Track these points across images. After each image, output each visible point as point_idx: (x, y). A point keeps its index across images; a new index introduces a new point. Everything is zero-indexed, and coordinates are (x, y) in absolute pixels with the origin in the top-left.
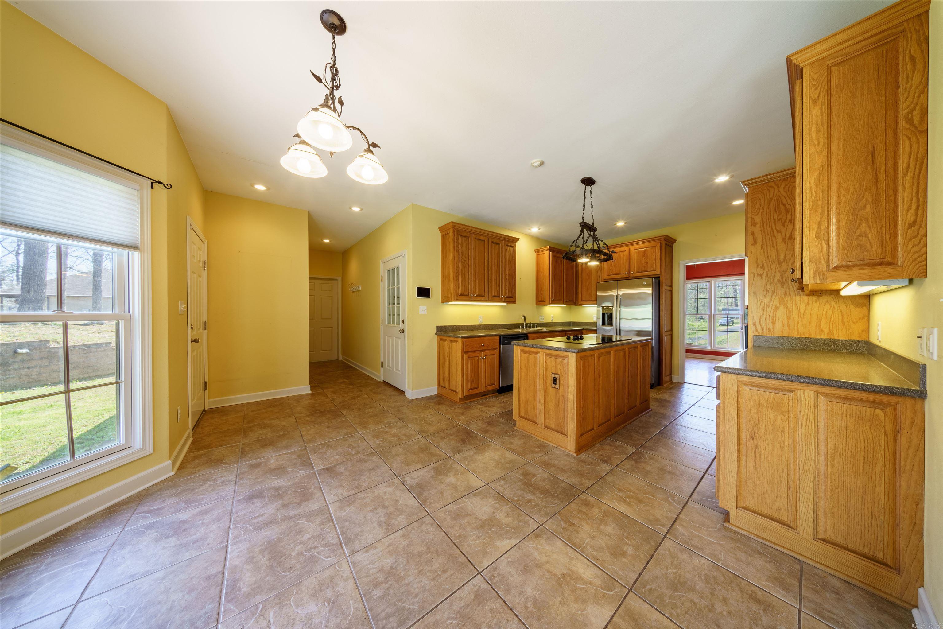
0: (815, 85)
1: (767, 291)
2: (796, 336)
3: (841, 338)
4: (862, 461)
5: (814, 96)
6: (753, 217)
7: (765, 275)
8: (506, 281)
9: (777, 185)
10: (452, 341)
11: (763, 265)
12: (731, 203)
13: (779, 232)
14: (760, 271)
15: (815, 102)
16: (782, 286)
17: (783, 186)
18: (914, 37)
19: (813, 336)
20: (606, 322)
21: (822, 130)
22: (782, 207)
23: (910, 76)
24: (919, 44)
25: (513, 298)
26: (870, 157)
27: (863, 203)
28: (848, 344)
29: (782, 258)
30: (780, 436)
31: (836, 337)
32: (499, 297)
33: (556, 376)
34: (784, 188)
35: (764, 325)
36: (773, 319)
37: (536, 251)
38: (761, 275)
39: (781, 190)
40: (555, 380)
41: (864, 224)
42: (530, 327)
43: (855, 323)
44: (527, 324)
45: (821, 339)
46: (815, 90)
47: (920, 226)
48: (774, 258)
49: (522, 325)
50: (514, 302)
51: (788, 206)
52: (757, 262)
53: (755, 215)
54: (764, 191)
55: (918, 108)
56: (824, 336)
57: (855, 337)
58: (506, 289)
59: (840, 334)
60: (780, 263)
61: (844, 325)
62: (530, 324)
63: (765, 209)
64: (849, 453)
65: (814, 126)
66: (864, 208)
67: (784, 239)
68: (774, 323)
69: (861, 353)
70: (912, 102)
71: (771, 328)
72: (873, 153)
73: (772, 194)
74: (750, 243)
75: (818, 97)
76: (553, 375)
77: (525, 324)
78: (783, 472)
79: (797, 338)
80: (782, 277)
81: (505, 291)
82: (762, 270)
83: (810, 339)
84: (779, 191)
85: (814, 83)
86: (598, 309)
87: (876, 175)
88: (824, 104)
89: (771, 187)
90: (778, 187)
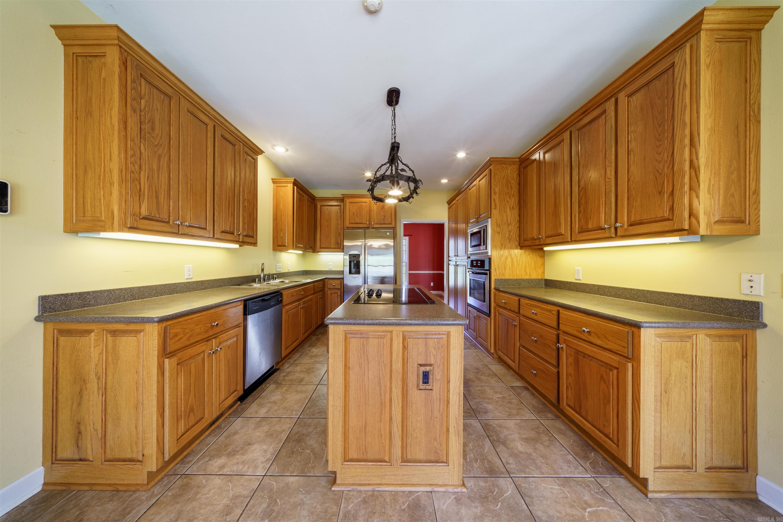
0: (708, 51)
1: (502, 245)
2: (516, 278)
3: (534, 278)
4: (730, 388)
5: (708, 62)
6: (495, 187)
7: (501, 233)
8: (244, 210)
9: (507, 168)
10: (114, 333)
11: (500, 225)
12: (440, 181)
13: (508, 202)
14: (498, 230)
15: (708, 66)
16: (509, 242)
17: (509, 169)
18: (756, 45)
19: (523, 278)
20: (353, 270)
21: (711, 95)
22: (509, 184)
23: (754, 74)
24: (757, 53)
25: (253, 237)
26: (736, 130)
27: (732, 168)
28: (537, 281)
29: (509, 222)
30: (685, 383)
31: (532, 278)
32: (233, 233)
33: (428, 369)
34: (510, 171)
35: (500, 271)
36: (505, 266)
37: (274, 181)
38: (499, 233)
39: (509, 172)
40: (426, 377)
41: (733, 187)
42: (269, 279)
43: (539, 268)
44: (265, 276)
45: (527, 279)
46: (708, 56)
47: (758, 195)
48: (505, 221)
49: (259, 277)
50: (255, 244)
51: (512, 185)
52: (497, 222)
53: (496, 187)
54: (500, 170)
55: (757, 102)
56: (527, 277)
57: (540, 277)
58: (244, 223)
59: (534, 276)
60: (508, 225)
61: (535, 269)
62: (269, 275)
63: (501, 183)
64: (724, 384)
65: (707, 89)
66: (733, 174)
67: (510, 208)
68: (505, 269)
69: (542, 287)
70: (754, 97)
71: (504, 273)
72: (737, 127)
73: (504, 173)
74: (493, 207)
75: (710, 63)
76: (423, 369)
77: (262, 275)
78: (686, 418)
79: (517, 280)
80: (509, 236)
81: (243, 226)
82: (499, 229)
83: (522, 280)
84: (508, 172)
85: (708, 50)
86: (345, 257)
87: (739, 147)
88: (713, 73)
89: (504, 168)
90: (507, 170)
